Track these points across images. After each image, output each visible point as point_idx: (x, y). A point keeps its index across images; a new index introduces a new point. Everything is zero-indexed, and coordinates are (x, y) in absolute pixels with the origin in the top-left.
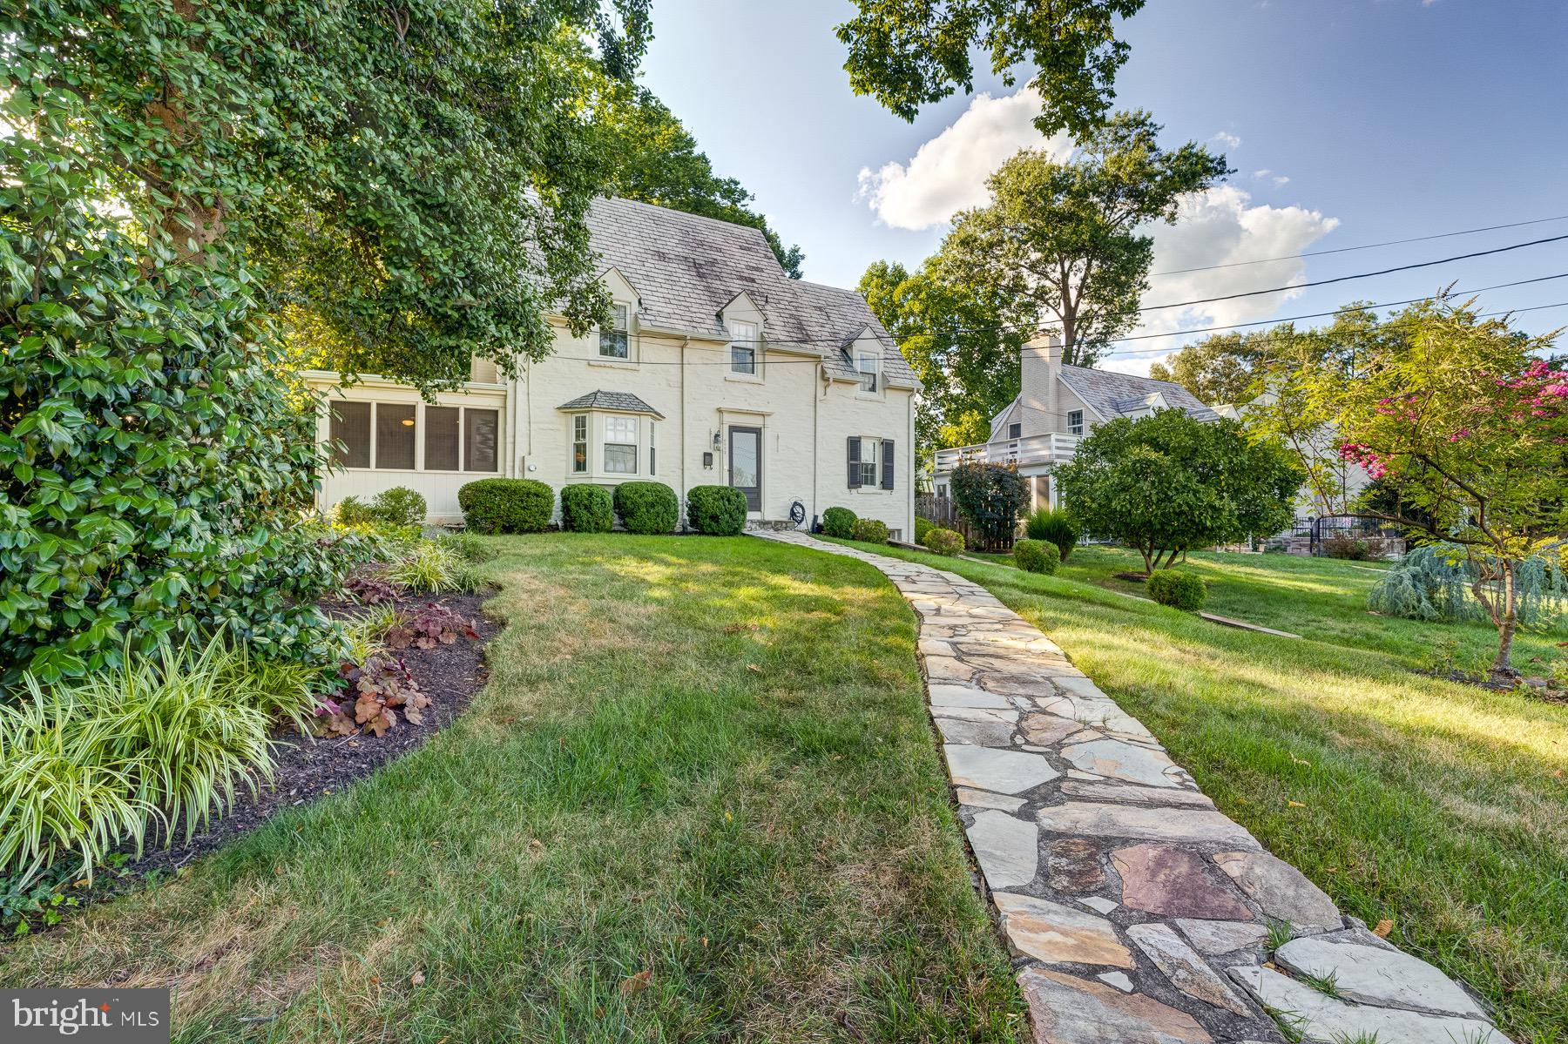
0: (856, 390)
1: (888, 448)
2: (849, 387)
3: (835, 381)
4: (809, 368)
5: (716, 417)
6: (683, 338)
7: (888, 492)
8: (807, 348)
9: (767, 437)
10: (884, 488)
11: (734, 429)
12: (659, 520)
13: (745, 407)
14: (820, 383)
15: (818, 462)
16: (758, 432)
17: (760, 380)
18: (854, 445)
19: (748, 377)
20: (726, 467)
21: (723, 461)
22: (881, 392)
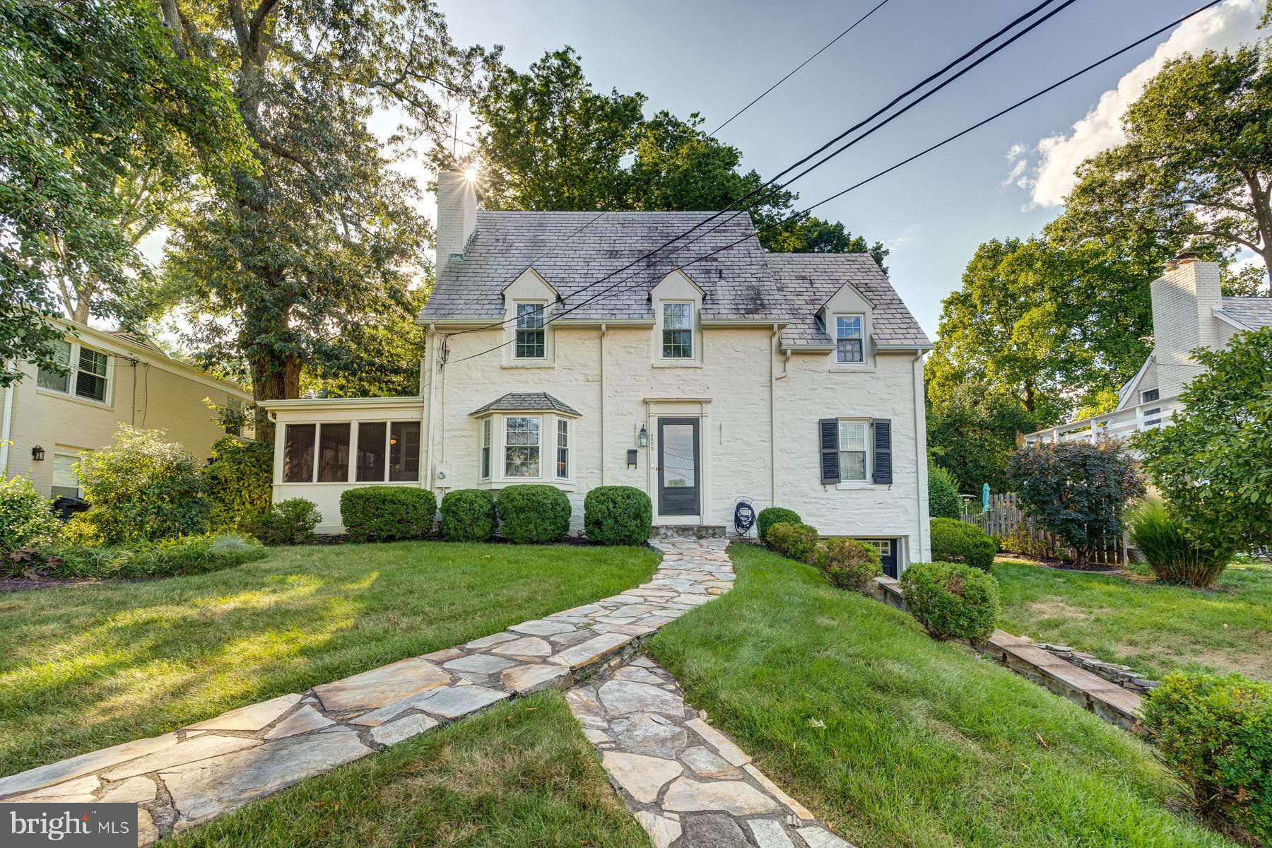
0: (832, 360)
1: (882, 431)
2: (823, 359)
3: (795, 353)
4: (760, 342)
5: (642, 410)
6: (598, 328)
7: (885, 487)
8: (757, 319)
9: (707, 428)
10: (875, 482)
11: (663, 422)
12: (532, 526)
13: (681, 395)
14: (776, 358)
15: (776, 452)
16: (694, 422)
17: (698, 364)
18: (828, 431)
19: (682, 361)
20: (655, 464)
21: (648, 458)
22: (870, 361)
